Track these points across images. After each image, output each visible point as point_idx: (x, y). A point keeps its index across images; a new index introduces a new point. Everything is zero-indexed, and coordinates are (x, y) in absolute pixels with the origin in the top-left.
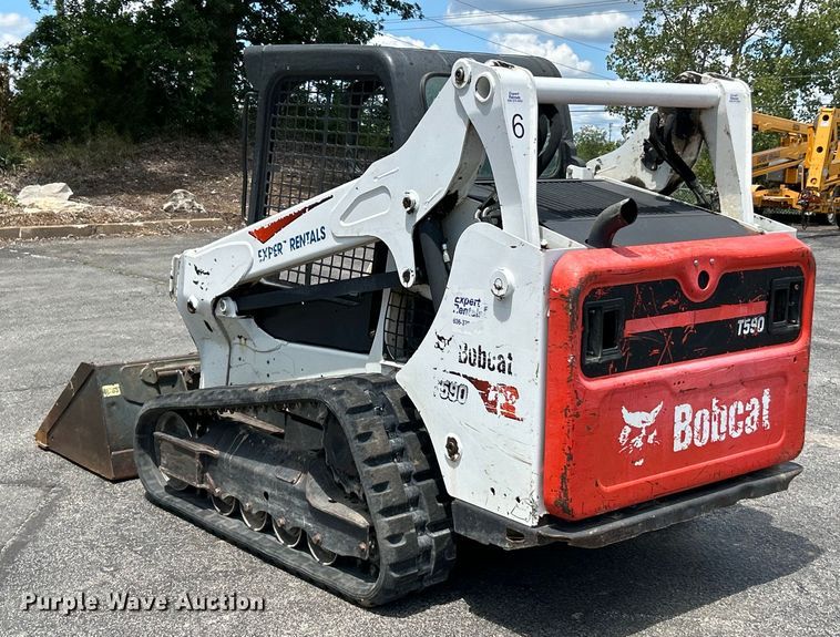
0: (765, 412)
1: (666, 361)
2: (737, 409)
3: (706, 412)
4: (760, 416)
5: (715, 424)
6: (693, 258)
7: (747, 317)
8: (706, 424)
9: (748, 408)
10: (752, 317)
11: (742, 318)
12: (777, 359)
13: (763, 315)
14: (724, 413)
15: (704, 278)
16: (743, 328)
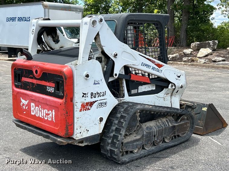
0: (54, 117)
1: (30, 91)
2: (46, 112)
3: (38, 108)
4: (52, 117)
5: (40, 112)
6: (34, 66)
7: (49, 87)
8: (38, 112)
9: (49, 113)
10: (50, 87)
11: (48, 86)
12: (55, 102)
13: (53, 87)
14: (42, 111)
15: (36, 71)
16: (48, 89)
